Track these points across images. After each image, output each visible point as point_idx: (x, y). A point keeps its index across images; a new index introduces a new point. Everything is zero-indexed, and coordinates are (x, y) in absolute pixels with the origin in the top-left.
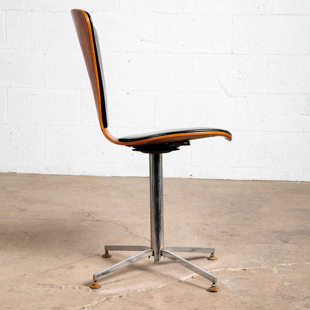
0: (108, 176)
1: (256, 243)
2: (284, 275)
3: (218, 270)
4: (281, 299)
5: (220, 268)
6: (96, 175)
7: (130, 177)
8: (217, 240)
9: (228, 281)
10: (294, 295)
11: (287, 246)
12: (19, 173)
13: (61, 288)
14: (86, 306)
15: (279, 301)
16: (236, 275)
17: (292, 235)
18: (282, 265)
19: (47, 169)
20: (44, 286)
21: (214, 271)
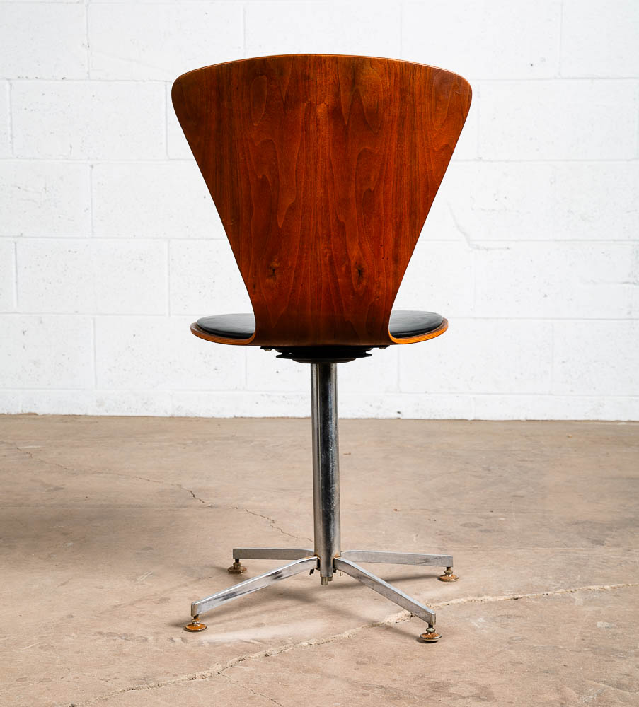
0: (228, 417)
1: (538, 546)
2: (596, 608)
3: (462, 600)
4: (591, 655)
5: (465, 595)
6: (201, 415)
7: (274, 418)
8: (457, 541)
9: (484, 621)
10: (617, 646)
11: (599, 551)
12: (42, 414)
13: (146, 640)
14: (198, 675)
15: (587, 658)
16: (500, 610)
17: (610, 529)
18: (592, 587)
19: (100, 404)
20: (111, 638)
21: (454, 601)
